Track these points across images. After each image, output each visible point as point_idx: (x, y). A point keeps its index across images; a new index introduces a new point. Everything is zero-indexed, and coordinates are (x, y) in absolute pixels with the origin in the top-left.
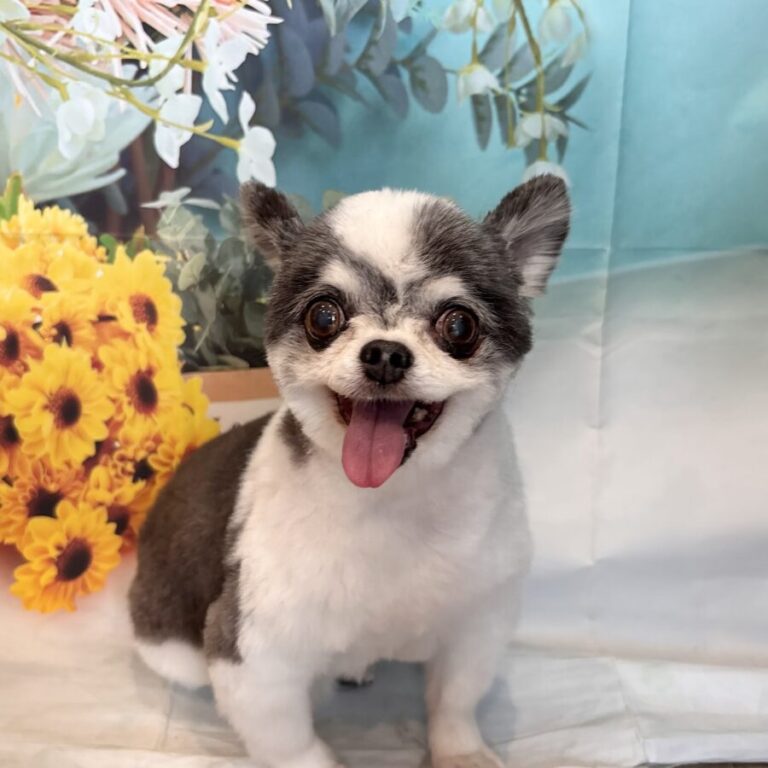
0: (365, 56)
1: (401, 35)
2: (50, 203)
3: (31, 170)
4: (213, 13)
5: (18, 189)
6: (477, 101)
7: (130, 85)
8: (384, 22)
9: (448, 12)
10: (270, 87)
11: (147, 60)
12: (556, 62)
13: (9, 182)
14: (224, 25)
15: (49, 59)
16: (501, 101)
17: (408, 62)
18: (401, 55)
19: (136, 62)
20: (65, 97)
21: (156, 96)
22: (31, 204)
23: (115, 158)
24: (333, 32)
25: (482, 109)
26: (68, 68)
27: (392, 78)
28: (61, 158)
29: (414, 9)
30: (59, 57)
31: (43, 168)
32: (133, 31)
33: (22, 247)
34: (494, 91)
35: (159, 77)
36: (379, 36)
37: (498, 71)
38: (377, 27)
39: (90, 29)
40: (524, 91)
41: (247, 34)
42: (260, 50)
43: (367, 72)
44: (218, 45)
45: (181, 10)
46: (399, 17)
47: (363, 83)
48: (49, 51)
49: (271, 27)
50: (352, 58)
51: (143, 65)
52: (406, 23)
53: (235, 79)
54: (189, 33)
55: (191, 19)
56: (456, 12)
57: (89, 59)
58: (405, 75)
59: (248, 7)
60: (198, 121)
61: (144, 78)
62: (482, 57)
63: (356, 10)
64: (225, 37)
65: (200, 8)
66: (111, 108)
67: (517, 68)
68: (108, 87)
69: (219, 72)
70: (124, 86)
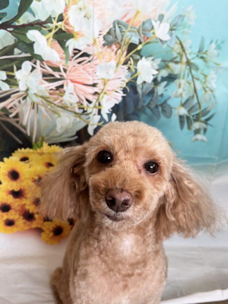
0: (149, 104)
1: (160, 98)
2: (53, 144)
3: (48, 135)
4: (105, 93)
5: (43, 140)
6: (181, 117)
7: (81, 114)
8: (155, 95)
9: (174, 92)
10: (121, 112)
11: (87, 108)
12: (205, 109)
13: (40, 138)
14: (109, 97)
15: (55, 107)
16: (188, 118)
17: (162, 105)
18: (159, 103)
19: (83, 109)
20: (59, 116)
21: (89, 118)
22: (47, 144)
23: (75, 133)
24: (140, 97)
25: (182, 119)
26: (61, 109)
27: (156, 109)
28: (57, 132)
29: (164, 92)
30: (58, 106)
31: (51, 135)
32: (82, 100)
33: (44, 156)
34: (186, 115)
35: (90, 113)
36: (154, 98)
37: (188, 109)
38: (153, 96)
39: (68, 99)
40: (195, 116)
41: (116, 99)
42: (119, 103)
43: (149, 108)
44: (107, 101)
45: (96, 93)
46: (160, 93)
47: (148, 111)
48: (55, 105)
49: (123, 97)
50: (145, 104)
51: (85, 109)
52: (162, 95)
53: (111, 110)
54: (98, 99)
55: (98, 96)
56: (176, 92)
57: (68, 107)
58: (160, 109)
59: (116, 92)
60: (99, 122)
61: (85, 113)
62: (183, 105)
63: (147, 92)
64: (109, 100)
65: (102, 92)
66: (75, 120)
67: (194, 109)
68: (74, 114)
69: (106, 108)
70: (79, 115)
